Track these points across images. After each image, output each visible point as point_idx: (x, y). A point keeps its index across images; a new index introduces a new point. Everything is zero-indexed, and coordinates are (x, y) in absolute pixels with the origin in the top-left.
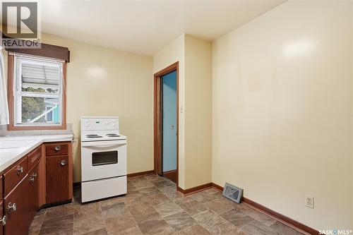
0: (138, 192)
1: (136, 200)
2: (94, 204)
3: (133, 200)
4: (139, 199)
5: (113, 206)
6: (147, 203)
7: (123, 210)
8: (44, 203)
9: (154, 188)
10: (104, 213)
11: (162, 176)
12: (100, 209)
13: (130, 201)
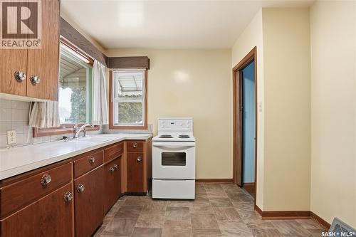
0: (207, 200)
1: (202, 208)
2: (163, 201)
3: (199, 208)
4: (205, 208)
5: (177, 209)
6: (212, 215)
7: (186, 215)
8: (126, 191)
9: (227, 199)
10: (167, 213)
11: (241, 187)
12: (165, 209)
13: (196, 208)
